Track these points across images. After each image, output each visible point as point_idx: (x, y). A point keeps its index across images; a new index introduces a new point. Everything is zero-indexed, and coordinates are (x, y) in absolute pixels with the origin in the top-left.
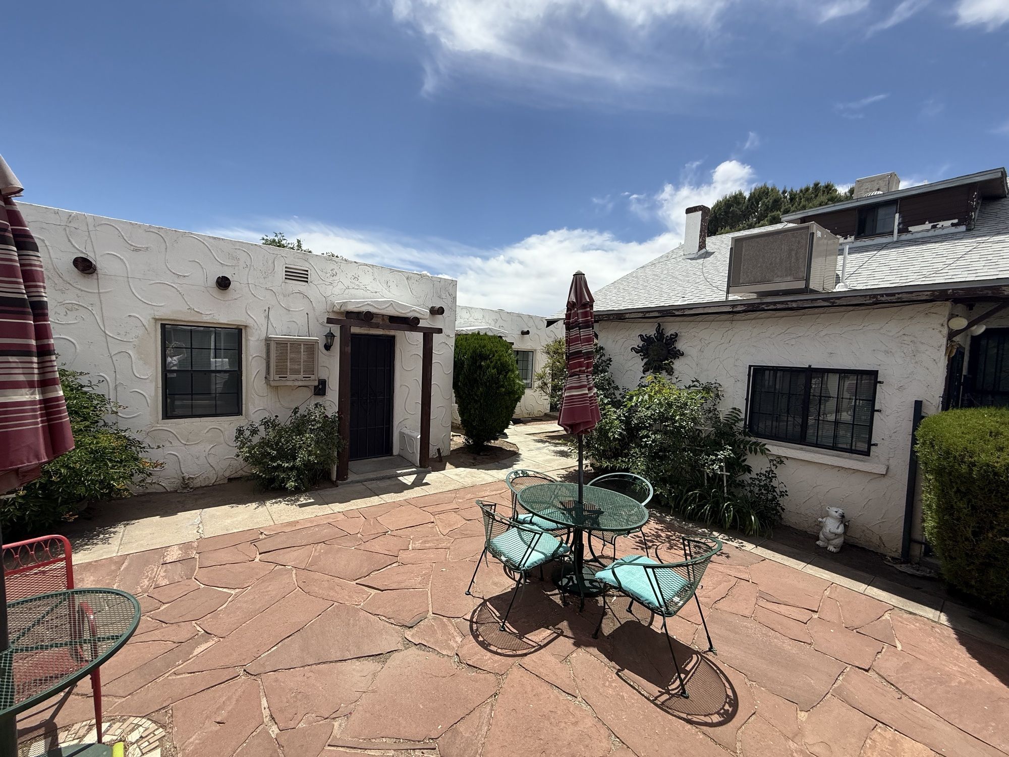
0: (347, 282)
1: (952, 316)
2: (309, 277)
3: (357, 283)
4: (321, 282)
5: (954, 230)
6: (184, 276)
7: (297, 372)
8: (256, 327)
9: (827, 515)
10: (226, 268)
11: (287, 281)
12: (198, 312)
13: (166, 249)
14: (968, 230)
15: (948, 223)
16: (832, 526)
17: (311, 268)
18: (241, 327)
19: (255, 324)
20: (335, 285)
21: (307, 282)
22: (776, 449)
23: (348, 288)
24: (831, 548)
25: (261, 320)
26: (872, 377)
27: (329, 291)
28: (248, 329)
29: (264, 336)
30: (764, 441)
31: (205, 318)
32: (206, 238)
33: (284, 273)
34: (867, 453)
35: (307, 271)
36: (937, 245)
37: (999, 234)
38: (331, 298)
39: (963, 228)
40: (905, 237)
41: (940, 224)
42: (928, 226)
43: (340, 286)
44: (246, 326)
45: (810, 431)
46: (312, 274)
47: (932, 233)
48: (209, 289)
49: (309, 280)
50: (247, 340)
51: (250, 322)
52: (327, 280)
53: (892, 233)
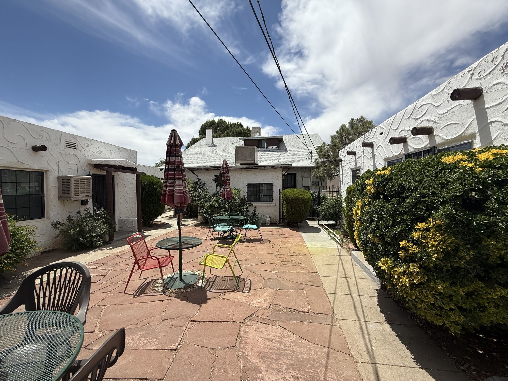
0: (94, 150)
1: (283, 171)
2: (77, 147)
3: (98, 150)
4: (83, 149)
5: (276, 149)
6: (14, 143)
7: (83, 193)
8: (53, 171)
9: (267, 217)
10: (36, 140)
11: (67, 148)
12: (23, 163)
13: (3, 127)
14: (279, 149)
15: (275, 147)
16: (268, 219)
17: (78, 142)
18: (43, 171)
19: (52, 170)
20: (88, 151)
21: (76, 149)
22: (255, 204)
23: (94, 153)
24: (268, 224)
25: (56, 168)
26: (271, 184)
27: (86, 154)
28: (48, 172)
29: (56, 176)
30: (252, 203)
31: (26, 166)
32: (26, 124)
33: (65, 144)
34: (272, 202)
35: (75, 144)
36: (274, 152)
37: (284, 151)
38: (87, 157)
39: (278, 149)
40: (268, 149)
41: (274, 147)
42: (271, 147)
43: (91, 152)
44: (47, 171)
45: (261, 199)
46: (78, 146)
47: (272, 149)
48: (28, 150)
49: (77, 148)
50: (47, 178)
51: (49, 168)
52: (85, 148)
53: (265, 148)
